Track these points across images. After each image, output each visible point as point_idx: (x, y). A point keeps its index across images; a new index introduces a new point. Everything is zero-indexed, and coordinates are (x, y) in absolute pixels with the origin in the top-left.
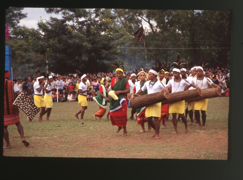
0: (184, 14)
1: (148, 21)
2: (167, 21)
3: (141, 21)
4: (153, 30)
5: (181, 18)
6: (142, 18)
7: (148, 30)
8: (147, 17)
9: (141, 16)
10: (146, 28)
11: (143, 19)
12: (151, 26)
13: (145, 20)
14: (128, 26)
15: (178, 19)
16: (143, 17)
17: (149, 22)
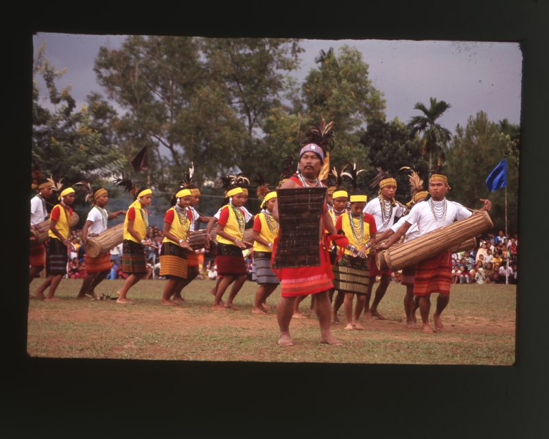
0: (234, 138)
1: (169, 145)
2: (204, 148)
3: (157, 145)
4: (177, 162)
5: (228, 145)
6: (160, 140)
7: (169, 161)
8: (169, 139)
9: (158, 137)
10: (165, 158)
11: (160, 143)
12: (175, 154)
13: (164, 144)
14: (131, 152)
15: (222, 145)
16: (162, 139)
17: (171, 148)
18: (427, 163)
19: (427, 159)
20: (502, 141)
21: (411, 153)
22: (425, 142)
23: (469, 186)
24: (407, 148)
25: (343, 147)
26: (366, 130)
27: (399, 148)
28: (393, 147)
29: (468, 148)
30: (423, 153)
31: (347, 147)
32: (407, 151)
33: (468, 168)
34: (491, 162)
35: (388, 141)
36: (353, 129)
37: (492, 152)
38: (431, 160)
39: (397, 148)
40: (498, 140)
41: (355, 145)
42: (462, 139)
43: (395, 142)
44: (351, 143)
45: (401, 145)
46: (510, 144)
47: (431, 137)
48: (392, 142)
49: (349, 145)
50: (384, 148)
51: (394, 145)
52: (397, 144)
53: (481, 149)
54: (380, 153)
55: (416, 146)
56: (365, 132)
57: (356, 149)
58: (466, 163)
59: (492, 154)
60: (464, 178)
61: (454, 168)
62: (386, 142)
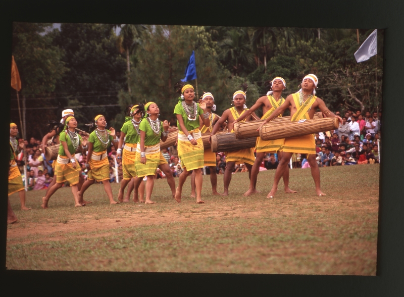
18: (125, 60)
19: (124, 56)
20: (192, 34)
21: (108, 51)
22: (122, 39)
23: (163, 81)
24: (104, 47)
25: (35, 49)
26: (60, 30)
27: (96, 48)
28: (91, 48)
29: (159, 42)
30: (122, 50)
31: (39, 49)
32: (104, 50)
33: (159, 63)
34: (182, 55)
35: (84, 41)
36: (44, 31)
37: (182, 45)
38: (128, 57)
39: (94, 47)
40: (187, 33)
41: (47, 47)
42: (152, 34)
43: (92, 42)
44: (43, 44)
45: (98, 44)
46: (205, 36)
47: (127, 34)
48: (89, 42)
49: (41, 47)
50: (82, 48)
51: (91, 45)
52: (94, 44)
53: (171, 42)
54: (77, 53)
55: (113, 44)
56: (59, 32)
57: (49, 51)
58: (157, 58)
59: (182, 48)
60: (157, 74)
61: (147, 64)
62: (83, 42)
